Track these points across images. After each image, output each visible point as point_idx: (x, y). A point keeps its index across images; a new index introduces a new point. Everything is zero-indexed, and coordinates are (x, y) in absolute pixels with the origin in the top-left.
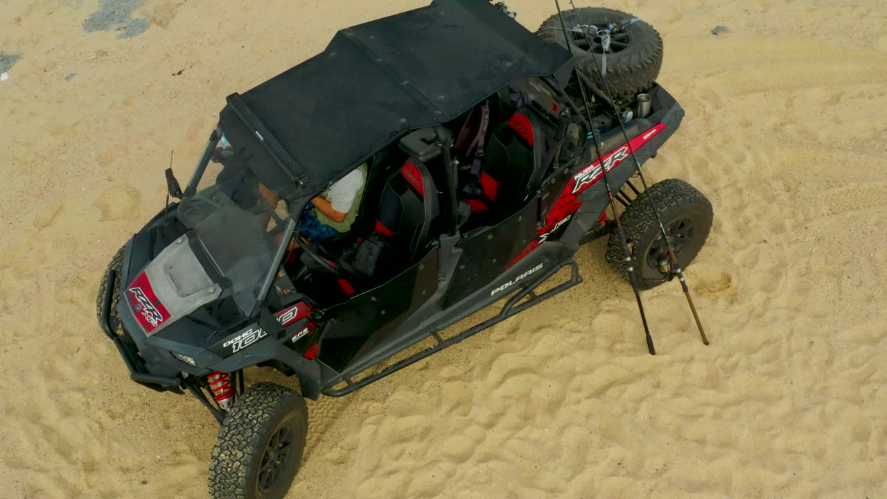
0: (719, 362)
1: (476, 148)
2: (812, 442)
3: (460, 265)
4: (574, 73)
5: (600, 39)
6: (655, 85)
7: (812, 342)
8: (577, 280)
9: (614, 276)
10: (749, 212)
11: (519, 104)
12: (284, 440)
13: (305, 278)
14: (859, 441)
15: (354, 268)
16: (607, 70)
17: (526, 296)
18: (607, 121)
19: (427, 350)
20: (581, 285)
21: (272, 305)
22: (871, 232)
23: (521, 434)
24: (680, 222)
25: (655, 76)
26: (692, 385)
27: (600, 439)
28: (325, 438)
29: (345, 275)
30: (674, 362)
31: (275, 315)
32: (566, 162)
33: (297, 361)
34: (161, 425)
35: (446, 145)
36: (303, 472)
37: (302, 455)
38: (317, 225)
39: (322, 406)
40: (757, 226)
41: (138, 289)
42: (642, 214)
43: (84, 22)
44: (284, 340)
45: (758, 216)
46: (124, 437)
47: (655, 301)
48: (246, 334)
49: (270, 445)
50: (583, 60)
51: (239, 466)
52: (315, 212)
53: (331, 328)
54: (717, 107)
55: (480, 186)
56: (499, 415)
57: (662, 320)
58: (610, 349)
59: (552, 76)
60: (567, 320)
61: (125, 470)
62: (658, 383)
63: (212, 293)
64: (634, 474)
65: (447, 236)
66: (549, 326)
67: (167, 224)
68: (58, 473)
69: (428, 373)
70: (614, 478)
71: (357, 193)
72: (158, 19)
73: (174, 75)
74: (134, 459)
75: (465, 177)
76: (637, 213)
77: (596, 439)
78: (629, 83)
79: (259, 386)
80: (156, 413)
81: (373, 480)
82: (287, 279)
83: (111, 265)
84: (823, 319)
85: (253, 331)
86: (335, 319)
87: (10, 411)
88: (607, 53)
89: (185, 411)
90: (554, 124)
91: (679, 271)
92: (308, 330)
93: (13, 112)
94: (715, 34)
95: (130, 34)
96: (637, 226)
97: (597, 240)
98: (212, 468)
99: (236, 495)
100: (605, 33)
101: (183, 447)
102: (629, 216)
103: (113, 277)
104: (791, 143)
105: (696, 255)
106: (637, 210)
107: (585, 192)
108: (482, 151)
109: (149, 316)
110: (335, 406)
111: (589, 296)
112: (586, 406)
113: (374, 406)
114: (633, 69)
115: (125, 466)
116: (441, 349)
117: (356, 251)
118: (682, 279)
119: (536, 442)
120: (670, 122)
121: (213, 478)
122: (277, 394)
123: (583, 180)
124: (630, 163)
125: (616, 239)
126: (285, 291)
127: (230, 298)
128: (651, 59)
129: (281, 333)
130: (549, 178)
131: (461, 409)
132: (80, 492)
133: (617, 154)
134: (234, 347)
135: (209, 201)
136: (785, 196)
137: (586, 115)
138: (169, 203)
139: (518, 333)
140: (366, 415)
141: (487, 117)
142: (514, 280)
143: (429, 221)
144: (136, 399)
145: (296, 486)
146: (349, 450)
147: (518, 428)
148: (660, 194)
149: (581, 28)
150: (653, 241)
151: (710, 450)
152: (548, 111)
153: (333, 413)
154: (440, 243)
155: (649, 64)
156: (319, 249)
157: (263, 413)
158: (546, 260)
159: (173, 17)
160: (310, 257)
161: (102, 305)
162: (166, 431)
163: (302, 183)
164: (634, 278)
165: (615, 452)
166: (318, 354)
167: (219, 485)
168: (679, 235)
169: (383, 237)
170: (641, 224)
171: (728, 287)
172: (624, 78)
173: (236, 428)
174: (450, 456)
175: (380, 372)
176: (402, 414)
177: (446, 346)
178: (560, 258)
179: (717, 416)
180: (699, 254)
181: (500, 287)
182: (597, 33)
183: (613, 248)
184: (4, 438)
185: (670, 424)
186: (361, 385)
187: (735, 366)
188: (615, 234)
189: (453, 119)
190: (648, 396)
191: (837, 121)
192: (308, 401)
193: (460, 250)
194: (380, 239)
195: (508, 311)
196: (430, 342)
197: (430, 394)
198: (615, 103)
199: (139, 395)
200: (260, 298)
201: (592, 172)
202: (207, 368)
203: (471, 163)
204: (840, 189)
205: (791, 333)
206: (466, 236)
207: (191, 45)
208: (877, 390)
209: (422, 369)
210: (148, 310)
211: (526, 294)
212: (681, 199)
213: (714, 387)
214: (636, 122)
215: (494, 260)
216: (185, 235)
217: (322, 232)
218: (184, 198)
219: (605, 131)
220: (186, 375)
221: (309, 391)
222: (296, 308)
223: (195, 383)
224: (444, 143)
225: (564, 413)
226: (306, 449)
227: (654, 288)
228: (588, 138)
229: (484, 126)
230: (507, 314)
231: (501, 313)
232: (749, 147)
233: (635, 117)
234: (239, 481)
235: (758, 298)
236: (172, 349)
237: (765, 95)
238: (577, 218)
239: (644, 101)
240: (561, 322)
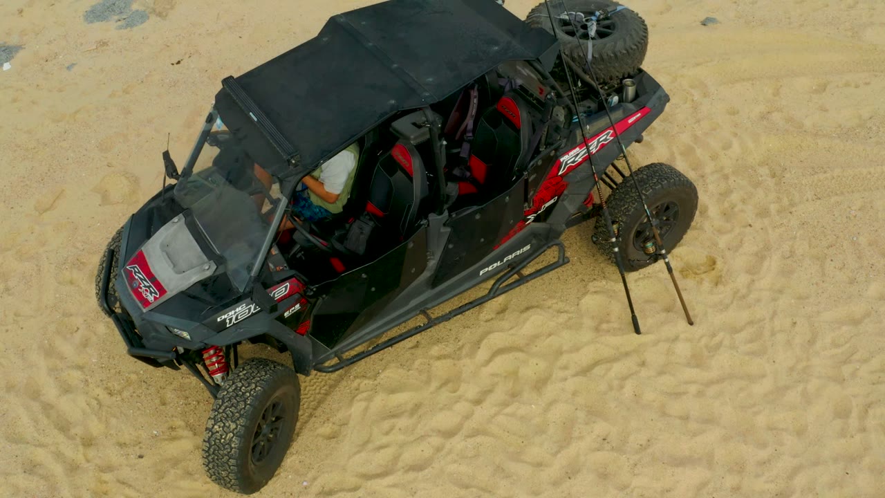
0: (704, 341)
1: (465, 131)
2: (794, 419)
3: (449, 244)
4: (559, 57)
5: (586, 25)
6: (641, 71)
7: (795, 323)
8: (563, 260)
9: (601, 259)
10: (735, 197)
11: (507, 88)
12: (277, 413)
13: (298, 256)
14: (840, 418)
15: (346, 248)
16: (593, 56)
17: (514, 276)
18: (593, 106)
19: (416, 328)
20: (568, 266)
21: (265, 281)
22: (855, 217)
23: (508, 410)
24: (665, 206)
25: (641, 61)
26: (676, 363)
27: (587, 416)
28: (317, 414)
29: (336, 253)
30: (659, 341)
31: (268, 290)
32: (552, 144)
33: (289, 336)
34: (157, 401)
35: (433, 125)
36: (296, 446)
37: (295, 430)
38: (311, 205)
39: (315, 383)
40: (742, 211)
41: (136, 267)
42: (628, 196)
43: (85, 14)
44: (277, 314)
45: (743, 201)
46: (121, 413)
47: (640, 283)
48: (240, 308)
49: (264, 417)
50: (569, 46)
51: (232, 437)
52: (308, 194)
53: (323, 304)
54: (705, 95)
55: (469, 169)
56: (487, 392)
57: (647, 302)
58: (597, 329)
59: (538, 59)
60: (555, 301)
61: (122, 445)
62: (643, 362)
63: (207, 270)
64: (619, 449)
65: (435, 215)
66: (537, 307)
67: (164, 204)
68: (57, 448)
69: (419, 351)
70: (599, 453)
71: (349, 174)
72: (157, 11)
73: (173, 64)
74: (130, 434)
75: (453, 160)
76: (623, 196)
77: (581, 415)
78: (614, 67)
79: (253, 361)
80: (152, 390)
81: (363, 454)
82: (280, 256)
83: (110, 245)
84: (807, 301)
85: (247, 306)
86: (326, 295)
87: (10, 388)
88: (592, 39)
89: (181, 388)
90: (540, 108)
91: (663, 252)
92: (300, 305)
93: (15, 101)
94: (705, 25)
95: (130, 24)
96: (623, 208)
97: (585, 223)
98: (206, 440)
99: (229, 466)
100: (592, 20)
101: (179, 422)
102: (615, 199)
103: (111, 255)
104: (777, 130)
105: (681, 238)
106: (623, 193)
107: (571, 174)
108: (471, 134)
109: (145, 292)
110: (328, 383)
111: (577, 278)
112: (571, 384)
113: (366, 383)
114: (619, 54)
115: (122, 441)
116: (430, 327)
117: (348, 231)
118: (667, 260)
119: (522, 418)
120: (654, 106)
121: (207, 449)
122: (270, 368)
123: (569, 162)
124: (615, 146)
125: (603, 221)
126: (278, 268)
127: (225, 274)
128: (636, 45)
129: (273, 307)
130: (536, 160)
131: (450, 385)
132: (78, 467)
133: (603, 137)
134: (228, 321)
135: (206, 183)
136: (771, 182)
137: (572, 99)
138: (166, 185)
139: (507, 313)
140: (357, 392)
141: (475, 101)
142: (502, 261)
143: (418, 200)
144: (133, 377)
145: (289, 460)
146: (341, 425)
147: (505, 404)
148: (645, 177)
149: (568, 15)
150: (639, 223)
151: (693, 426)
152: (535, 95)
153: (326, 390)
154: (428, 221)
155: (634, 50)
156: (311, 228)
157: (256, 386)
158: (534, 241)
159: (172, 8)
160: (303, 236)
161: (101, 284)
162: (162, 408)
163: (293, 162)
164: (619, 259)
165: (600, 427)
166: (310, 330)
167: (213, 456)
168: (665, 218)
169: (373, 217)
170: (626, 206)
171: (713, 269)
172: (610, 63)
173: (230, 400)
174: (439, 431)
175: (370, 349)
176: (392, 391)
177: (435, 324)
178: (547, 239)
179: (700, 394)
180: (684, 237)
181: (488, 267)
182: (584, 20)
183: (600, 230)
184: (4, 414)
185: (654, 401)
186: (352, 361)
187: (719, 345)
188: (601, 217)
189: (441, 100)
190: (632, 374)
191: (824, 110)
192: (301, 377)
193: (448, 230)
194: (371, 219)
195: (496, 291)
196: (420, 320)
197: (420, 372)
198: (601, 88)
199: (136, 373)
200: (253, 274)
201: (578, 155)
202: (201, 342)
203: (460, 146)
204: (825, 175)
205: (775, 314)
206: (454, 216)
207: (190, 35)
208: (858, 369)
209: (412, 348)
210: (145, 286)
211: (514, 274)
212: (666, 182)
213: (698, 366)
214: (621, 106)
215: (482, 240)
216: (181, 215)
217: (315, 214)
218: (180, 179)
219: (591, 115)
220: (181, 350)
221: (301, 367)
222: (288, 284)
223: (190, 358)
224: (432, 123)
225: (551, 391)
226: (298, 424)
227: (640, 270)
228: (574, 121)
229: (473, 110)
230: (494, 293)
231: (490, 292)
232: (736, 135)
233: (621, 101)
234: (233, 452)
235: (742, 280)
236: (167, 324)
237: (753, 84)
238: (563, 200)
239: (629, 86)
240: (549, 303)
